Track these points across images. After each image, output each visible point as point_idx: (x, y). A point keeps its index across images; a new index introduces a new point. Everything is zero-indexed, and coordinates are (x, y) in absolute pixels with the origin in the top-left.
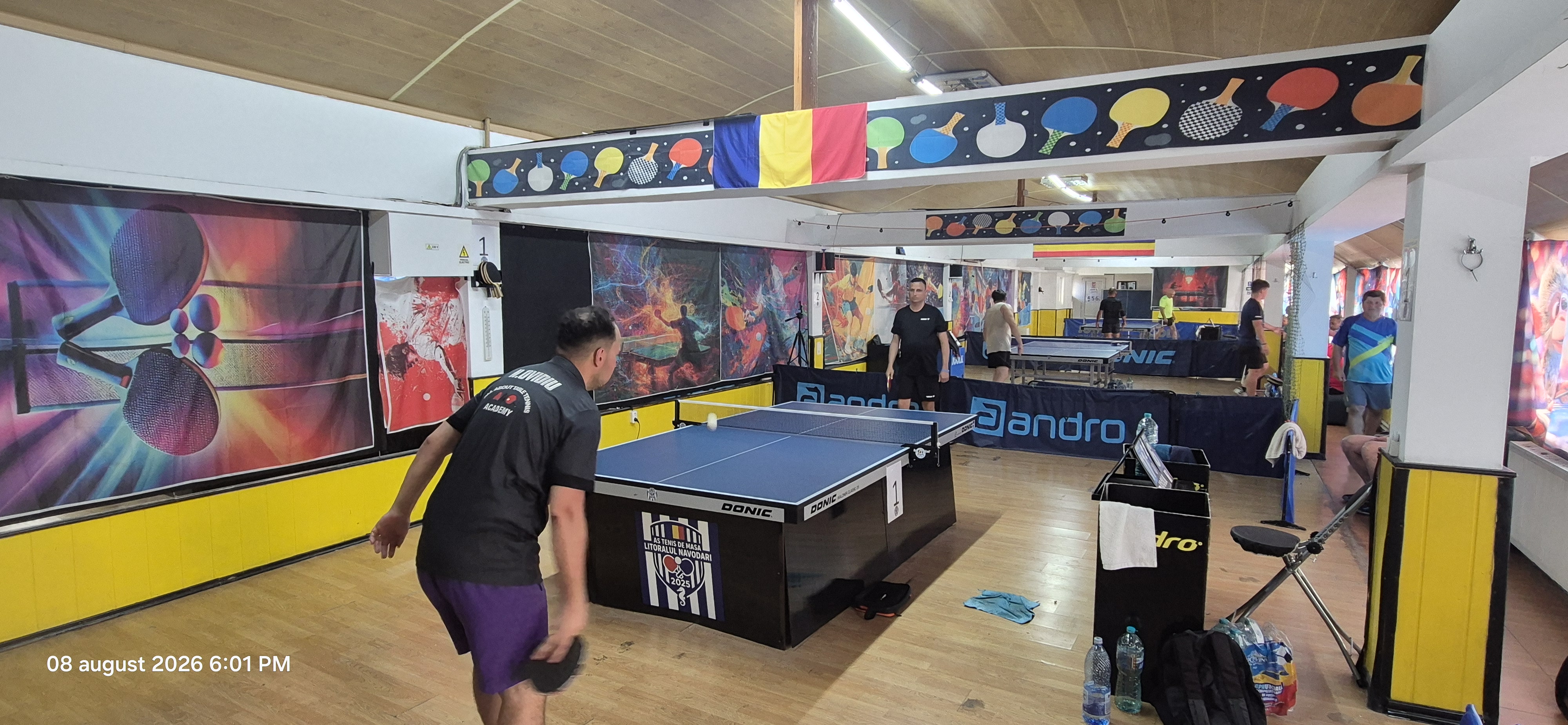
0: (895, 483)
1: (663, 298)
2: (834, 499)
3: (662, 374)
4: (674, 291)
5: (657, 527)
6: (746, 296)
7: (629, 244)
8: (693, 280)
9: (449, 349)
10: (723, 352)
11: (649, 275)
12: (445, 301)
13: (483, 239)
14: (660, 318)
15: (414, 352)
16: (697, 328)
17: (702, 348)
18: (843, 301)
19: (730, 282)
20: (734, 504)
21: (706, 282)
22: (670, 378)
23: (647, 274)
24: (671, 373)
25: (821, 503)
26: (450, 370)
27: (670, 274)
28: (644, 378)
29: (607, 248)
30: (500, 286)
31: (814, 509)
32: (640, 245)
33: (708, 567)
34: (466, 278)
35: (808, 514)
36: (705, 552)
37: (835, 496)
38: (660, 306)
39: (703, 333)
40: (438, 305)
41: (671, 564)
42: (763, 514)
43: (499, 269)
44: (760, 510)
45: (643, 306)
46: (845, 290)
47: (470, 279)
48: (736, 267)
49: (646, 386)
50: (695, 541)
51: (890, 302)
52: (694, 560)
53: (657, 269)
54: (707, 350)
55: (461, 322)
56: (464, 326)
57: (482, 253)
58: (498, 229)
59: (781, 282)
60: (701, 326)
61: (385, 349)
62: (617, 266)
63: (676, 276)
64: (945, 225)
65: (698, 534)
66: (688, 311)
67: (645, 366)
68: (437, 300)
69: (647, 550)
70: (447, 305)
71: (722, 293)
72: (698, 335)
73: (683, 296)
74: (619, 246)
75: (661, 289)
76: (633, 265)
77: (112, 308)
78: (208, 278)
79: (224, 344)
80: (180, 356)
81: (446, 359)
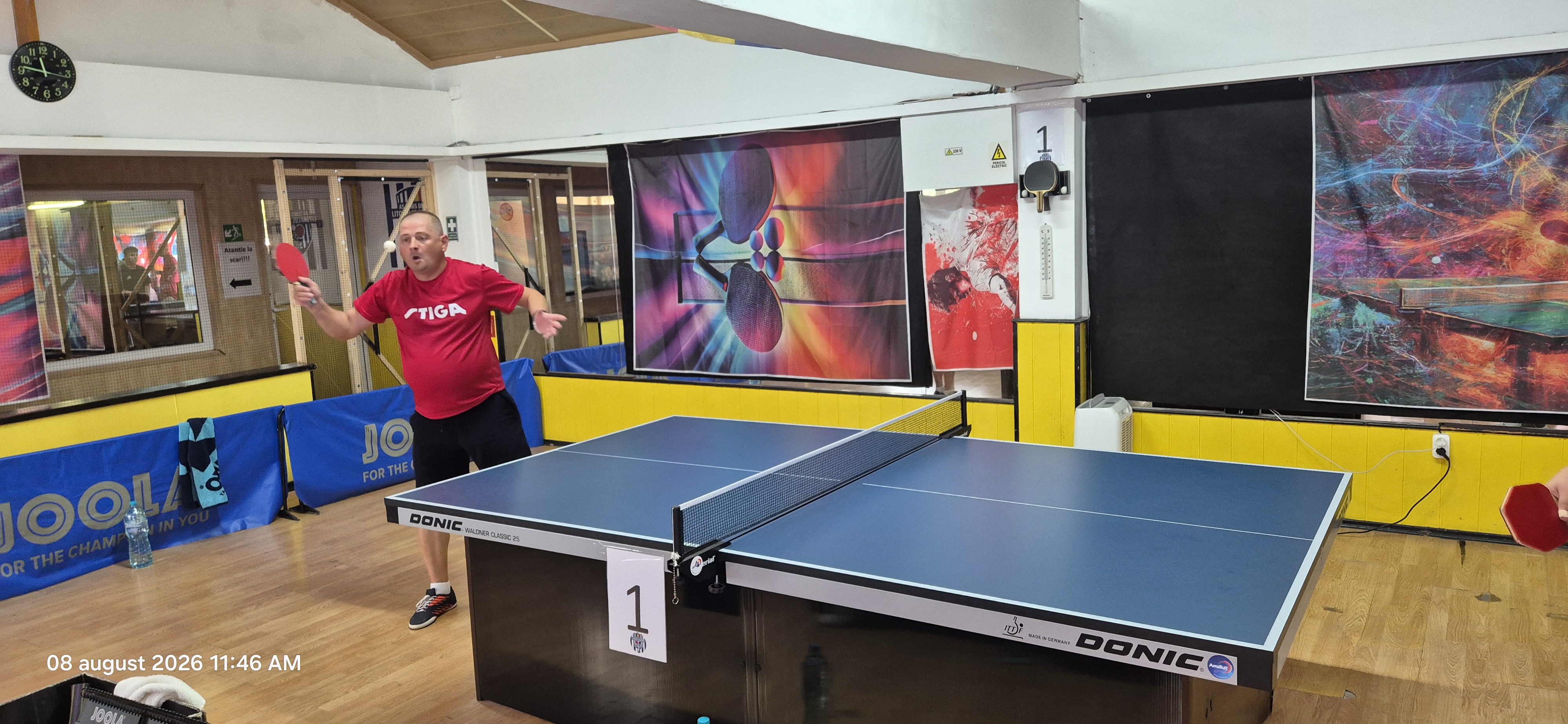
7: (1450, 83)
11: (1527, 142)
12: (1009, 217)
13: (1044, 129)
15: (968, 280)
23: (1517, 140)
28: (1488, 371)
40: (998, 222)
47: (1018, 187)
57: (1042, 149)
58: (1074, 110)
61: (928, 274)
62: (1402, 132)
67: (1487, 345)
68: (997, 215)
76: (1460, 127)
77: (719, 230)
78: (776, 203)
79: (786, 262)
80: (758, 270)
81: (1010, 292)
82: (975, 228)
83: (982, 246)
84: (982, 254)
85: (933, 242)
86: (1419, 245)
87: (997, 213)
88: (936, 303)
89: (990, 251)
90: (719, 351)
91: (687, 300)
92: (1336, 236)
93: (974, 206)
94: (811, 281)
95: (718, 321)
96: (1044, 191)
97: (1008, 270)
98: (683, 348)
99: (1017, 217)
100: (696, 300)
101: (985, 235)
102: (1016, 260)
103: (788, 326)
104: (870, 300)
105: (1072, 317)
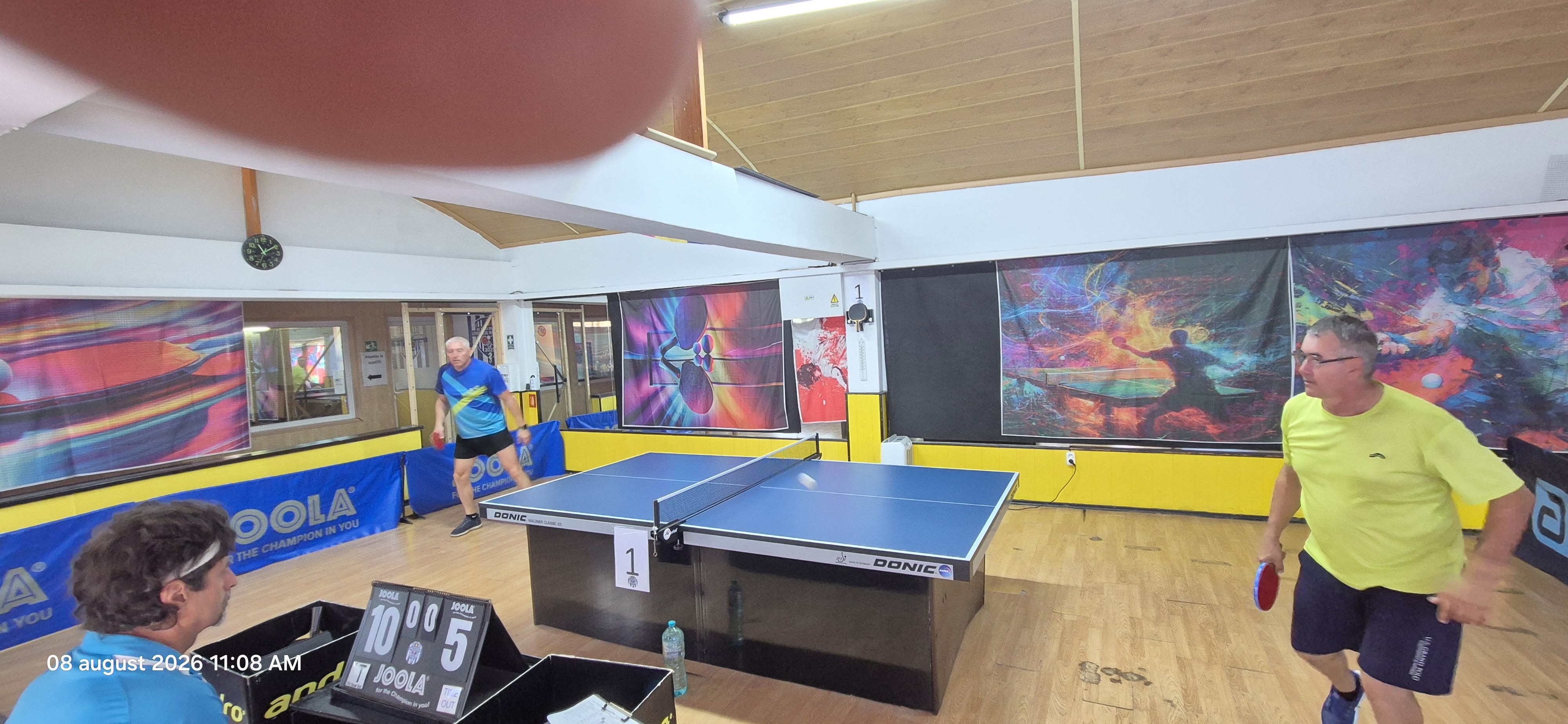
1: (1131, 323)
3: (1126, 416)
4: (1157, 312)
7: (1063, 266)
8: (1205, 295)
11: (1103, 296)
12: (842, 334)
13: (859, 286)
14: (1125, 347)
15: (820, 370)
16: (1213, 361)
17: (1225, 390)
21: (1242, 294)
23: (1097, 295)
24: (1149, 417)
27: (1148, 292)
28: (1092, 418)
29: (1025, 274)
38: (1123, 333)
39: (1230, 368)
40: (835, 337)
45: (1088, 332)
49: (1093, 426)
53: (1119, 287)
54: (1242, 395)
57: (858, 297)
58: (877, 277)
60: (1222, 359)
61: (797, 367)
62: (1041, 291)
63: (1163, 293)
66: (1189, 338)
67: (1090, 403)
68: (831, 334)
71: (1298, 306)
72: (1215, 372)
75: (1128, 311)
76: (1069, 288)
77: (674, 343)
78: (708, 326)
79: (714, 360)
80: (698, 365)
81: (843, 377)
82: (822, 340)
83: (826, 351)
84: (827, 356)
85: (799, 349)
86: (1054, 350)
87: (835, 332)
88: (802, 384)
89: (831, 354)
90: (675, 414)
91: (655, 384)
92: (1013, 345)
93: (822, 328)
94: (729, 371)
95: (674, 396)
96: (859, 321)
97: (842, 364)
98: (653, 413)
99: (845, 334)
100: (661, 384)
101: (828, 344)
102: (846, 359)
103: (717, 399)
104: (764, 382)
105: (878, 391)
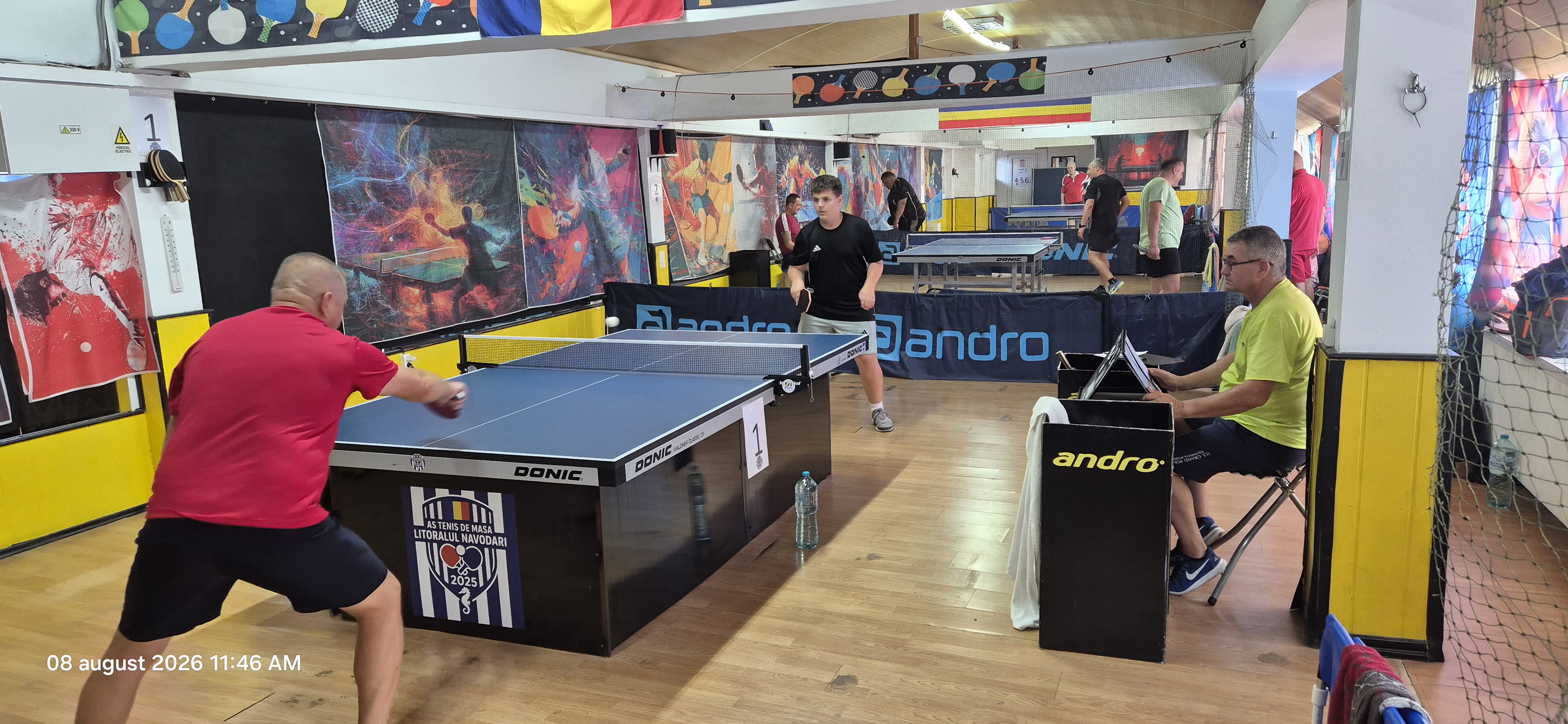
0: (756, 427)
1: (436, 198)
2: (668, 451)
3: (442, 301)
4: (451, 187)
5: (431, 506)
6: (556, 192)
7: (378, 122)
8: (478, 172)
9: (114, 278)
10: (530, 268)
11: (412, 164)
12: (100, 209)
13: (150, 116)
14: (434, 225)
15: (59, 284)
16: (488, 237)
17: (498, 264)
18: (692, 195)
19: (532, 173)
20: (531, 466)
21: (496, 173)
22: (455, 306)
23: (408, 164)
24: (456, 300)
25: (650, 457)
26: (120, 307)
27: (442, 164)
28: (417, 309)
29: (346, 128)
30: (184, 184)
31: (639, 466)
32: (394, 123)
33: (502, 555)
34: (129, 174)
35: (631, 472)
36: (498, 535)
37: (670, 446)
38: (432, 209)
39: (499, 244)
40: (88, 214)
41: (450, 555)
42: (571, 478)
43: (180, 159)
44: (566, 472)
45: (407, 208)
46: (694, 180)
47: (135, 175)
48: (538, 152)
49: (420, 319)
50: (484, 521)
51: (754, 194)
52: (482, 547)
53: (423, 157)
54: (504, 267)
55: (129, 239)
56: (134, 243)
57: (151, 137)
58: (172, 102)
59: (604, 172)
60: (493, 235)
61: (12, 281)
62: (362, 153)
63: (453, 166)
64: (817, 88)
65: (488, 511)
66: (474, 214)
67: (416, 291)
68: (87, 207)
69: (419, 540)
70: (103, 215)
71: (522, 187)
72: (491, 247)
73: (465, 194)
74: (363, 124)
75: (432, 184)
76: (386, 152)
81: (110, 292)
86: (383, 230)
87: (85, 204)
88: (31, 315)
93: (56, 195)
105: (201, 307)
